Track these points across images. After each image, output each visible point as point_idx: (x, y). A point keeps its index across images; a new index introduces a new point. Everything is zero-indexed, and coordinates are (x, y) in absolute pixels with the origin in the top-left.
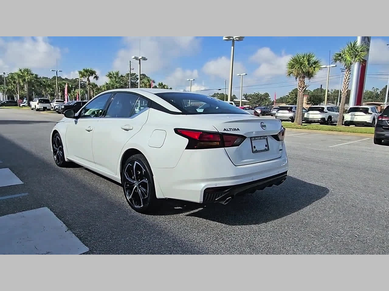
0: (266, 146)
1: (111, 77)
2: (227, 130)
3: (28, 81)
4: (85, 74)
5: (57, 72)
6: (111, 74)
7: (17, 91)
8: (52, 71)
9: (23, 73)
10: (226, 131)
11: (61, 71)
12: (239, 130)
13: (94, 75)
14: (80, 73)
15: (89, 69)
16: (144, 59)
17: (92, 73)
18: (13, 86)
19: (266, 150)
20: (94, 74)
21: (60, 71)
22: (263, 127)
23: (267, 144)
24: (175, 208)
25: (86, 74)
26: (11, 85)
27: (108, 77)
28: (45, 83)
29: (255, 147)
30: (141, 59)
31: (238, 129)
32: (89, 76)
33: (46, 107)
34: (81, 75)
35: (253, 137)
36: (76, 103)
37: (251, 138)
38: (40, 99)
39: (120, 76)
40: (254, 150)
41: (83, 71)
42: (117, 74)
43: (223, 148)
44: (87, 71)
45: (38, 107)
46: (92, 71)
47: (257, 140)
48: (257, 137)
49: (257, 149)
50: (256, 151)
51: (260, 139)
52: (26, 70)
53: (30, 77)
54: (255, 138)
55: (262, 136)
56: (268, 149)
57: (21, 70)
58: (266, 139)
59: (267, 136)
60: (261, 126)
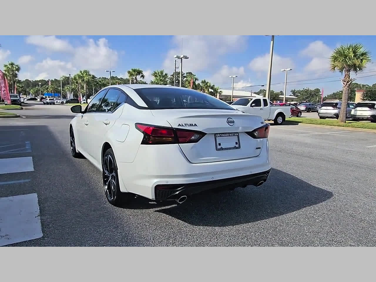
0: (236, 143)
1: (156, 76)
2: (182, 126)
3: (86, 81)
4: (133, 74)
5: (110, 72)
6: (156, 73)
7: (79, 90)
8: (107, 71)
9: (82, 74)
10: (180, 126)
11: (114, 72)
12: (197, 126)
13: (141, 75)
14: (129, 72)
15: (136, 69)
16: (186, 58)
17: (139, 72)
18: (76, 86)
19: (235, 148)
21: (113, 72)
22: (229, 122)
23: (238, 142)
24: (150, 203)
26: (74, 85)
27: (153, 75)
28: (100, 82)
29: (220, 144)
30: (183, 58)
31: (195, 125)
32: (137, 75)
34: (129, 75)
35: (218, 134)
37: (215, 134)
39: (164, 74)
40: (219, 147)
41: (131, 71)
42: (162, 73)
43: (178, 144)
44: (134, 71)
46: (139, 70)
47: (224, 136)
48: (224, 133)
49: (223, 146)
50: (222, 149)
51: (228, 136)
52: (86, 72)
53: (88, 77)
54: (220, 134)
55: (230, 133)
56: (239, 147)
57: (81, 72)
58: (237, 136)
59: (238, 133)
60: (227, 122)
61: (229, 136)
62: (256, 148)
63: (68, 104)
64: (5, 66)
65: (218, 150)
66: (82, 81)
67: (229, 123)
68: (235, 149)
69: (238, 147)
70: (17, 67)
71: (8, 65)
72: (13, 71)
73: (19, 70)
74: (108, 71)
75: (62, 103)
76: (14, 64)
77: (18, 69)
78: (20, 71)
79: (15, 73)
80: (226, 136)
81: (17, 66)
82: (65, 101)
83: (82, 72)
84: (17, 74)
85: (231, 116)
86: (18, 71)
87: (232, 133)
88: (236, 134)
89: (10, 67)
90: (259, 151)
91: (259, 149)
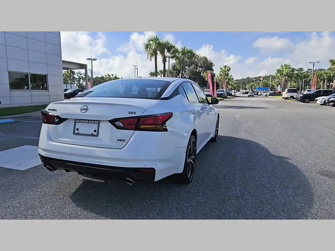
0: (95, 131)
7: (282, 84)
8: (309, 63)
10: (49, 111)
11: (319, 62)
14: (331, 61)
18: (280, 79)
21: (317, 62)
23: (96, 129)
26: (278, 79)
28: (301, 75)
29: (78, 129)
31: (55, 110)
33: (293, 96)
34: (331, 64)
35: (77, 119)
36: (315, 92)
37: (76, 120)
38: (289, 89)
40: (76, 132)
45: (286, 96)
47: (83, 122)
48: (83, 120)
49: (80, 131)
50: (78, 134)
51: (87, 123)
52: (285, 65)
53: (287, 71)
54: (80, 120)
55: (90, 120)
56: (97, 136)
57: (282, 66)
58: (97, 123)
59: (99, 121)
61: (88, 123)
62: (117, 140)
63: (271, 96)
64: (221, 68)
65: (74, 134)
66: (281, 75)
67: (81, 110)
69: (96, 134)
70: (228, 69)
71: (223, 68)
72: (225, 72)
73: (230, 70)
74: (312, 62)
75: (266, 95)
76: (227, 67)
77: (228, 70)
78: (230, 71)
79: (227, 73)
80: (85, 123)
81: (229, 67)
82: (269, 94)
83: (283, 67)
84: (228, 74)
85: (85, 104)
86: (229, 71)
87: (92, 120)
88: (96, 121)
89: (224, 69)
90: (123, 143)
91: (123, 141)
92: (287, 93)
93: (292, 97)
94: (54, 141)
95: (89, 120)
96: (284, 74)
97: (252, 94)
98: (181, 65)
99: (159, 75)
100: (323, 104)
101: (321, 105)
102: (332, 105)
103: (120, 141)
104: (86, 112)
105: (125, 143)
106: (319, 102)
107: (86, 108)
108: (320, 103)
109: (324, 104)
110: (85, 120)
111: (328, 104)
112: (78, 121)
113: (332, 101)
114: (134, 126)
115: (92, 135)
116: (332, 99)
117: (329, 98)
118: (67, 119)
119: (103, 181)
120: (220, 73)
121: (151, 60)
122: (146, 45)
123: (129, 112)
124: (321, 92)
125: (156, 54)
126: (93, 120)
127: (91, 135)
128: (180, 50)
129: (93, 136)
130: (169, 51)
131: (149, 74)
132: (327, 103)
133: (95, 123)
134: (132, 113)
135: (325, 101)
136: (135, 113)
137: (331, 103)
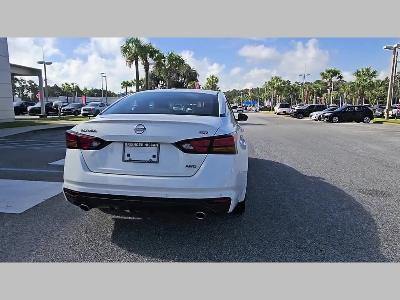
0: (154, 156)
1: (359, 76)
2: (84, 131)
3: (276, 87)
5: (304, 76)
6: (359, 72)
7: (272, 97)
8: (300, 75)
9: (273, 80)
11: (309, 75)
13: (338, 76)
14: (322, 74)
15: (332, 70)
17: (335, 73)
18: (270, 93)
20: (338, 74)
21: (307, 75)
23: (156, 154)
25: (328, 75)
27: (355, 75)
28: (292, 88)
29: (128, 155)
32: (332, 76)
33: (286, 111)
34: (322, 77)
35: (127, 142)
36: (309, 107)
38: (282, 104)
40: (127, 158)
41: (325, 72)
42: (368, 70)
43: (80, 150)
44: (329, 72)
45: (279, 111)
46: (335, 71)
47: (136, 146)
48: (136, 143)
49: (133, 158)
50: (130, 161)
51: (142, 146)
52: (276, 78)
53: (278, 84)
54: (131, 144)
56: (157, 162)
57: (272, 78)
58: (157, 147)
59: (159, 144)
60: (134, 130)
61: (144, 146)
62: (186, 166)
63: (261, 112)
64: (208, 79)
65: (124, 162)
66: (272, 88)
67: (136, 131)
68: (149, 163)
69: (155, 160)
70: (216, 79)
71: (210, 78)
72: (213, 83)
73: (218, 81)
74: (302, 75)
75: (256, 110)
76: (214, 77)
77: (217, 81)
78: (218, 83)
79: (215, 85)
80: (139, 146)
81: (216, 78)
82: (259, 109)
83: (274, 79)
84: (216, 85)
85: (141, 123)
86: (217, 83)
87: (148, 143)
88: (154, 144)
89: (211, 80)
90: (193, 170)
91: (194, 167)
92: (280, 108)
93: (285, 113)
94: (92, 171)
95: (144, 143)
96: (275, 87)
97: (241, 108)
98: (168, 74)
99: (134, 85)
100: (317, 119)
101: (316, 120)
102: (327, 121)
103: (190, 167)
104: (143, 132)
105: (196, 169)
106: (313, 118)
107: (143, 128)
108: (315, 119)
109: (319, 119)
110: (138, 143)
111: (323, 120)
112: (129, 144)
113: (327, 117)
114: (206, 149)
115: (151, 161)
116: (327, 114)
117: (324, 114)
118: (112, 142)
119: (140, 218)
120: (207, 84)
121: (131, 67)
122: (124, 47)
123: (200, 132)
124: (314, 106)
125: (136, 60)
126: (151, 143)
127: (149, 161)
128: (166, 56)
129: (152, 163)
130: (152, 56)
131: (122, 84)
132: (322, 118)
133: (154, 147)
134: (204, 133)
135: (320, 116)
136: (207, 133)
137: (326, 119)
